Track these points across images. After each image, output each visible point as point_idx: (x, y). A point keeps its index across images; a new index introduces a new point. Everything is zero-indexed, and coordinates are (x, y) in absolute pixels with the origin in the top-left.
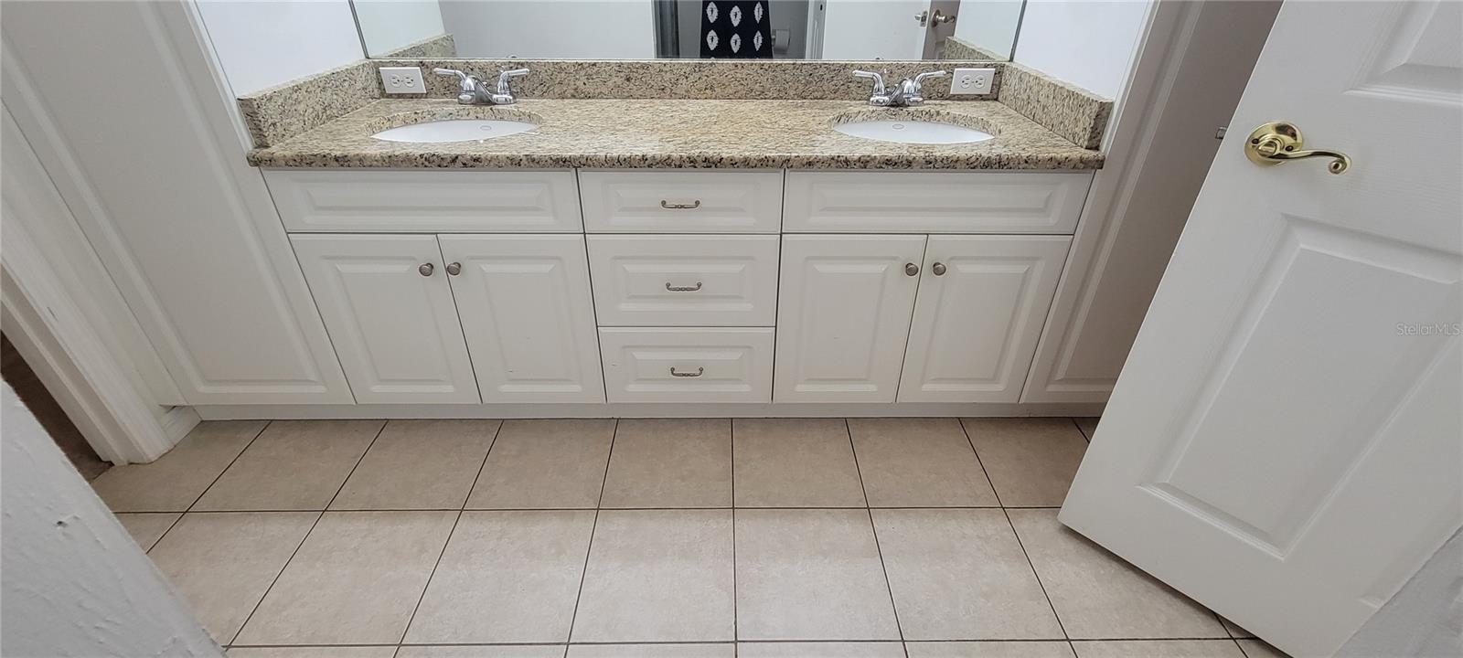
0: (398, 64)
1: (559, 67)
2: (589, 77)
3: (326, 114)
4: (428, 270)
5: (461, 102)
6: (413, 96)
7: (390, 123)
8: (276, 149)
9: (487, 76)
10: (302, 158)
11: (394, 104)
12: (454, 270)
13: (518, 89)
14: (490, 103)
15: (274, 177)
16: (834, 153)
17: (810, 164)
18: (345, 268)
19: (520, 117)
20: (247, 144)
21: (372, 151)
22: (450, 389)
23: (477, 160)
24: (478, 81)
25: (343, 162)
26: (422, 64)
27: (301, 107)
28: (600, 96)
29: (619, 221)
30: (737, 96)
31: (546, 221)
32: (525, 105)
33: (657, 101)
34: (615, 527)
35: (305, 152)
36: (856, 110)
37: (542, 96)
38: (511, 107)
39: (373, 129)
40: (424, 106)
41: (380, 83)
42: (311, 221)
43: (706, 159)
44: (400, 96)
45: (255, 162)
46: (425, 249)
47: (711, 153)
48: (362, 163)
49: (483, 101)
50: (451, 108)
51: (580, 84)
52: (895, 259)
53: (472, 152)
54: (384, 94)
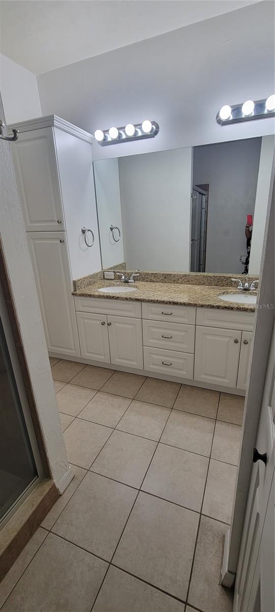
0: (108, 271)
1: (147, 274)
2: (155, 277)
3: (90, 284)
4: (103, 324)
5: (121, 282)
6: (111, 279)
7: (103, 286)
8: (77, 292)
9: (129, 275)
10: (82, 294)
11: (106, 281)
12: (109, 324)
13: (135, 279)
14: (128, 282)
15: (76, 298)
16: (210, 304)
17: (202, 306)
18: (86, 321)
19: (134, 286)
20: (72, 290)
21: (96, 294)
22: (103, 357)
23: (118, 298)
24: (125, 277)
25: (90, 296)
26: (114, 272)
27: (85, 282)
28: (157, 282)
29: (150, 316)
30: (195, 284)
31: (132, 314)
32: (137, 283)
33: (172, 284)
34: (137, 404)
35: (83, 293)
36: (230, 290)
37: (142, 281)
38: (133, 284)
39: (99, 288)
40: (112, 282)
41: (104, 276)
42: (81, 309)
43: (174, 302)
44: (108, 279)
45: (73, 294)
46: (103, 318)
47: (175, 300)
48: (94, 296)
49: (127, 282)
50: (118, 283)
51: (152, 278)
52: (231, 337)
53: (118, 295)
54: (104, 278)
